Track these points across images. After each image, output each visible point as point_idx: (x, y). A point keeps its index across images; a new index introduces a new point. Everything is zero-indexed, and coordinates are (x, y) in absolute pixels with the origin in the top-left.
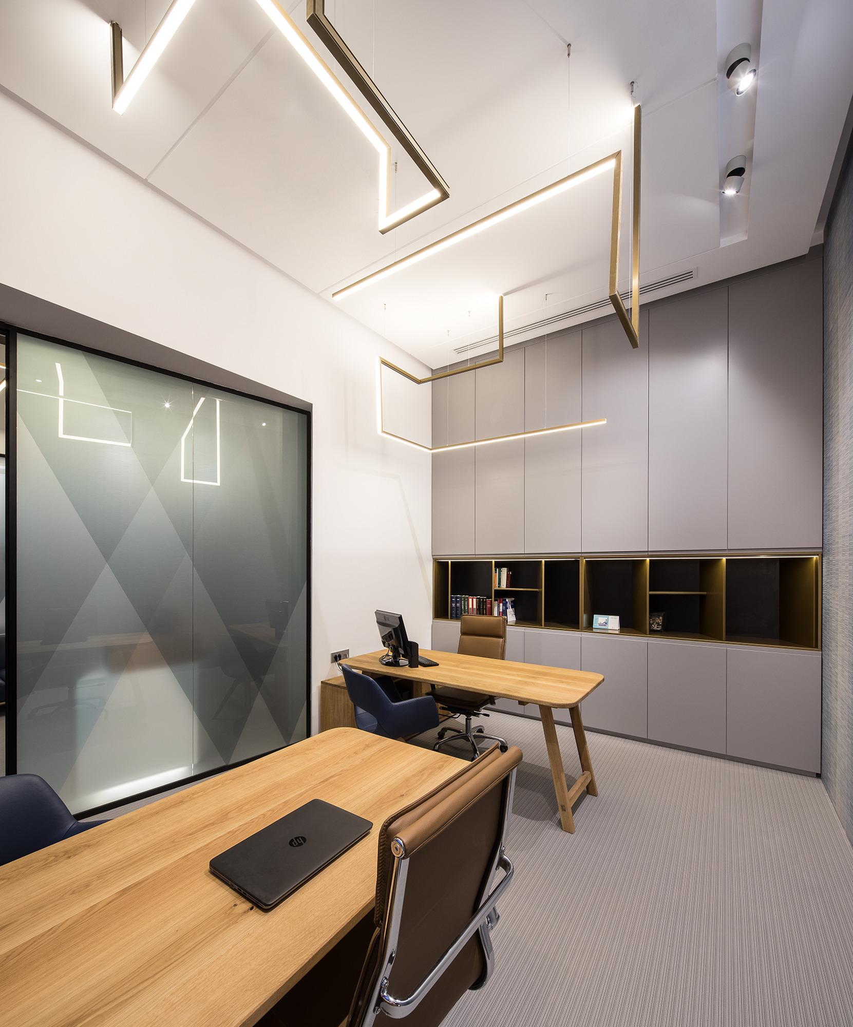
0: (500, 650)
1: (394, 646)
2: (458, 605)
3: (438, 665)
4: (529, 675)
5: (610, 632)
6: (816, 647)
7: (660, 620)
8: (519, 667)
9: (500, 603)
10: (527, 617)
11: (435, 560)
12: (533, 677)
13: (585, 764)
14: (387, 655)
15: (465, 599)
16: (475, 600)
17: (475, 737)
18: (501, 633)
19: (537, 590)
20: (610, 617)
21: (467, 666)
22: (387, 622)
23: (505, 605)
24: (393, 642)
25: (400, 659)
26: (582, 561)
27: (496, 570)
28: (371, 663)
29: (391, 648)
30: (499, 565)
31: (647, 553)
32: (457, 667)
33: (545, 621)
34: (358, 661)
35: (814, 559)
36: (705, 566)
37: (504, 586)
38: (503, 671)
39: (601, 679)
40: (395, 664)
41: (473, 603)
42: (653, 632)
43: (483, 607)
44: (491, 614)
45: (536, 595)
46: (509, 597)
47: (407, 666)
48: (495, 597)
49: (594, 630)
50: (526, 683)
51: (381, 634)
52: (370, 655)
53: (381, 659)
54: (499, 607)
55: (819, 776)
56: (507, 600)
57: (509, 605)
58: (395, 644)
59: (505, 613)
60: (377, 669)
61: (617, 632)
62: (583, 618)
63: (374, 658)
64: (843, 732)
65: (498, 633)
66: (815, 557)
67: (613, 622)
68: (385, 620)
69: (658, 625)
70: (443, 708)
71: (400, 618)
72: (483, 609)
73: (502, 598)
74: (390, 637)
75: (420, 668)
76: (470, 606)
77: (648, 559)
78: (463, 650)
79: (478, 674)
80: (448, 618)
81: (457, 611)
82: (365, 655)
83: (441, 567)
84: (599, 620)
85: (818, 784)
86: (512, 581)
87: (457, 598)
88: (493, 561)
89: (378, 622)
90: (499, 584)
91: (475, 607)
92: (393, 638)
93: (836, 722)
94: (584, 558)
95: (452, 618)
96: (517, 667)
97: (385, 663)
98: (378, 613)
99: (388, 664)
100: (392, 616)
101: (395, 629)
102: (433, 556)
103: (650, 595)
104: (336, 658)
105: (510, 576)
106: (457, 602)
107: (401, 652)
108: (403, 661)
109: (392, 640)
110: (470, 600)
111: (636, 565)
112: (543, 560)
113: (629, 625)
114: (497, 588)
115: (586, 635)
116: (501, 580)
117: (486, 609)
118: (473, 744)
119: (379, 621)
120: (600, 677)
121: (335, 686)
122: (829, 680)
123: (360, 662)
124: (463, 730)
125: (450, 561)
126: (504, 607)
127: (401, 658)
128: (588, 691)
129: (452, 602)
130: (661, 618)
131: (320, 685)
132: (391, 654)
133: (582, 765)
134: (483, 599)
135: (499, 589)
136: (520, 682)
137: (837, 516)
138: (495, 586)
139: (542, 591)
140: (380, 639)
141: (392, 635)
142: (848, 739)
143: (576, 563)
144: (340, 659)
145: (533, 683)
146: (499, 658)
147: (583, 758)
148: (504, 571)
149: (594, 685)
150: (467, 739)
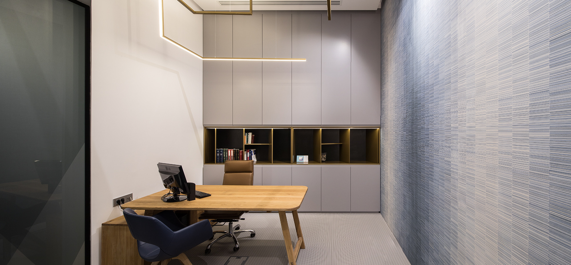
0: (250, 180)
1: (175, 188)
2: (221, 154)
3: (210, 195)
4: (270, 193)
5: (304, 163)
6: (379, 163)
7: (325, 156)
8: (263, 188)
9: (248, 152)
10: (263, 158)
11: (205, 128)
12: (273, 194)
13: (299, 234)
14: (169, 194)
15: (225, 151)
16: (232, 151)
17: (235, 233)
18: (251, 170)
19: (269, 144)
20: (304, 156)
21: (231, 193)
22: (168, 171)
23: (251, 153)
24: (173, 184)
25: (179, 196)
26: (292, 129)
27: (245, 134)
28: (154, 202)
29: (172, 189)
30: (247, 131)
31: (321, 126)
32: (224, 194)
33: (273, 160)
34: (141, 202)
35: (378, 129)
36: (342, 132)
37: (250, 143)
38: (255, 193)
39: (307, 189)
40: (175, 199)
41: (231, 153)
42: (323, 162)
43: (237, 155)
44: (243, 159)
45: (268, 147)
46: (253, 149)
47: (186, 200)
48: (245, 149)
49: (297, 163)
50: (270, 199)
51: (162, 180)
52: (152, 195)
53: (164, 197)
54: (247, 154)
55: (379, 212)
56: (252, 151)
57: (253, 153)
58: (175, 186)
59: (250, 158)
60: (159, 207)
61: (307, 163)
62: (292, 157)
63: (157, 198)
64: (391, 195)
65: (249, 170)
66: (378, 128)
67: (305, 159)
68: (167, 170)
69: (324, 158)
70: (213, 221)
71: (181, 168)
72: (237, 156)
73: (248, 149)
74: (170, 180)
75: (197, 200)
76: (229, 155)
77: (321, 129)
78: (226, 182)
79: (239, 198)
80: (215, 163)
81: (220, 158)
82: (148, 196)
83: (209, 133)
84: (299, 158)
85: (380, 215)
86: (254, 140)
87: (220, 150)
88: (244, 129)
89: (160, 172)
90: (247, 141)
91: (232, 155)
92: (173, 181)
93: (387, 192)
94: (293, 128)
95: (217, 163)
96: (262, 188)
97: (166, 200)
98: (160, 165)
99: (170, 201)
100: (174, 166)
101: (176, 176)
102: (204, 125)
103: (322, 145)
104: (119, 202)
105: (253, 137)
106: (220, 153)
107: (180, 191)
108: (182, 196)
109: (173, 182)
110: (229, 151)
111: (315, 131)
112: (272, 129)
113: (313, 160)
114: (246, 144)
115: (294, 166)
116: (248, 139)
117: (239, 156)
118: (234, 237)
119: (161, 170)
120: (306, 188)
121: (117, 225)
122: (384, 175)
123: (143, 203)
124: (227, 231)
125: (216, 129)
126: (250, 154)
127: (181, 194)
128: (303, 197)
129: (217, 153)
130: (325, 155)
131: (101, 226)
132: (172, 193)
133: (298, 235)
134: (237, 150)
135: (247, 144)
136: (266, 199)
137: (388, 113)
138: (245, 143)
139: (272, 145)
140: (162, 184)
141: (172, 179)
142: (393, 198)
143: (290, 130)
144: (123, 203)
145: (274, 197)
146: (250, 184)
147: (298, 231)
148: (250, 134)
149: (305, 193)
150: (229, 236)
